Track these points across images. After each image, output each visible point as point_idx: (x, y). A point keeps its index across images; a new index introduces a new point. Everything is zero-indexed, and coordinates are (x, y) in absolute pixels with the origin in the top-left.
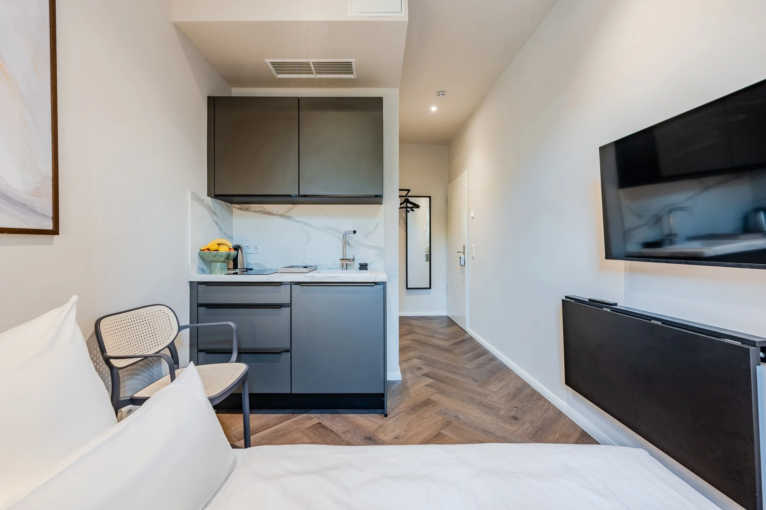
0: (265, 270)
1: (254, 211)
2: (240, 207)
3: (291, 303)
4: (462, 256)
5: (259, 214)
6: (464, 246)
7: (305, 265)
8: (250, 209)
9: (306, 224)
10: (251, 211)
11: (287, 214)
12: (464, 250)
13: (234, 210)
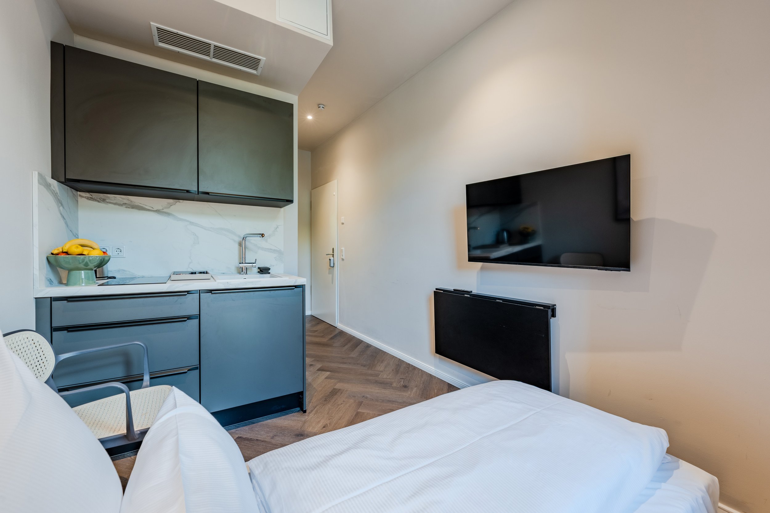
0: (133, 278)
1: (115, 204)
2: (91, 197)
3: (200, 315)
4: (332, 258)
5: (123, 208)
6: (333, 249)
7: (192, 271)
8: (107, 201)
9: (192, 223)
10: (110, 203)
11: (165, 210)
12: (333, 252)
13: (80, 199)
